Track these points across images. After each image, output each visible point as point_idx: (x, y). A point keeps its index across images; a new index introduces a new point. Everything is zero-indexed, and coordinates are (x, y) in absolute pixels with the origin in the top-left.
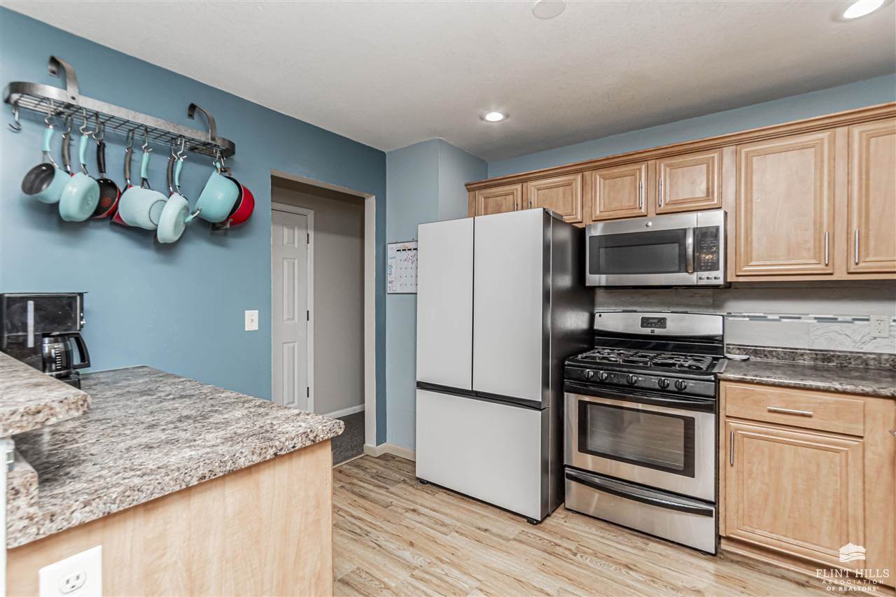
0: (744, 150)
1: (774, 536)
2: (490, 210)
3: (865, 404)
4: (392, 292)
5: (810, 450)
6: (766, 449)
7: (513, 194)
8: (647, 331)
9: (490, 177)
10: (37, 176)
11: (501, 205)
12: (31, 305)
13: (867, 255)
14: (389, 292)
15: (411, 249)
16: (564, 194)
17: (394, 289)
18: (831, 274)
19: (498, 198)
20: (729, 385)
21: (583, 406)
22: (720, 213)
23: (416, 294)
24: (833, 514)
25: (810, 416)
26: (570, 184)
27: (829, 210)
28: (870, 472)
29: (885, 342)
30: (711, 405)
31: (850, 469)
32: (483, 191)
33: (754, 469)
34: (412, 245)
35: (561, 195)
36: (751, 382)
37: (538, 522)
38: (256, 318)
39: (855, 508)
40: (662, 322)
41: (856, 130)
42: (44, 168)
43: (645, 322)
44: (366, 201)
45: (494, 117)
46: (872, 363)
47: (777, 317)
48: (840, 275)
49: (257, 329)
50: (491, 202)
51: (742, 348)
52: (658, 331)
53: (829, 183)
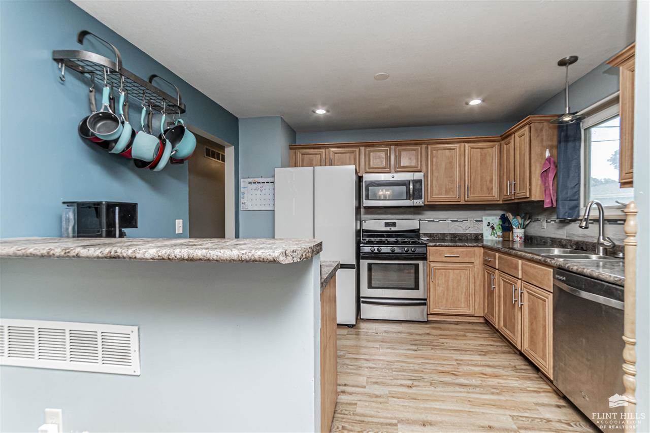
0: (429, 147)
1: (447, 308)
2: (305, 164)
3: (474, 251)
4: (244, 210)
5: (458, 271)
6: (444, 274)
7: (320, 154)
8: (388, 229)
9: (297, 144)
10: (95, 119)
11: (313, 160)
12: (117, 209)
13: (471, 194)
14: (242, 209)
15: (260, 183)
16: (350, 158)
17: (246, 207)
18: (460, 201)
19: (311, 156)
20: (430, 248)
21: (370, 265)
22: (422, 174)
23: (274, 211)
24: (465, 294)
25: (458, 257)
26: (352, 152)
27: (459, 176)
28: (476, 276)
29: (473, 229)
30: (423, 257)
31: (471, 275)
32: (301, 151)
33: (440, 283)
34: (270, 180)
35: (348, 157)
36: (439, 246)
37: (353, 326)
38: (181, 225)
39: (471, 291)
40: (394, 224)
41: (467, 145)
42: (101, 114)
43: (387, 224)
44: (226, 149)
45: (321, 112)
46: (469, 237)
47: (438, 220)
48: (463, 202)
49: (182, 232)
50: (306, 157)
51: (425, 235)
52: (393, 229)
53: (459, 165)
